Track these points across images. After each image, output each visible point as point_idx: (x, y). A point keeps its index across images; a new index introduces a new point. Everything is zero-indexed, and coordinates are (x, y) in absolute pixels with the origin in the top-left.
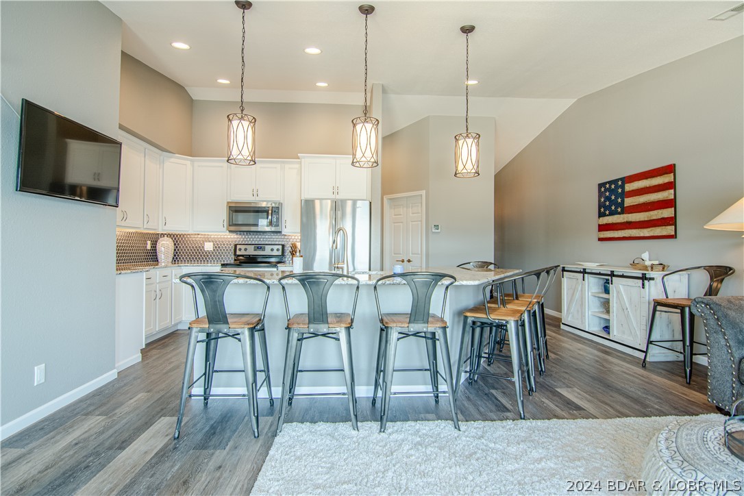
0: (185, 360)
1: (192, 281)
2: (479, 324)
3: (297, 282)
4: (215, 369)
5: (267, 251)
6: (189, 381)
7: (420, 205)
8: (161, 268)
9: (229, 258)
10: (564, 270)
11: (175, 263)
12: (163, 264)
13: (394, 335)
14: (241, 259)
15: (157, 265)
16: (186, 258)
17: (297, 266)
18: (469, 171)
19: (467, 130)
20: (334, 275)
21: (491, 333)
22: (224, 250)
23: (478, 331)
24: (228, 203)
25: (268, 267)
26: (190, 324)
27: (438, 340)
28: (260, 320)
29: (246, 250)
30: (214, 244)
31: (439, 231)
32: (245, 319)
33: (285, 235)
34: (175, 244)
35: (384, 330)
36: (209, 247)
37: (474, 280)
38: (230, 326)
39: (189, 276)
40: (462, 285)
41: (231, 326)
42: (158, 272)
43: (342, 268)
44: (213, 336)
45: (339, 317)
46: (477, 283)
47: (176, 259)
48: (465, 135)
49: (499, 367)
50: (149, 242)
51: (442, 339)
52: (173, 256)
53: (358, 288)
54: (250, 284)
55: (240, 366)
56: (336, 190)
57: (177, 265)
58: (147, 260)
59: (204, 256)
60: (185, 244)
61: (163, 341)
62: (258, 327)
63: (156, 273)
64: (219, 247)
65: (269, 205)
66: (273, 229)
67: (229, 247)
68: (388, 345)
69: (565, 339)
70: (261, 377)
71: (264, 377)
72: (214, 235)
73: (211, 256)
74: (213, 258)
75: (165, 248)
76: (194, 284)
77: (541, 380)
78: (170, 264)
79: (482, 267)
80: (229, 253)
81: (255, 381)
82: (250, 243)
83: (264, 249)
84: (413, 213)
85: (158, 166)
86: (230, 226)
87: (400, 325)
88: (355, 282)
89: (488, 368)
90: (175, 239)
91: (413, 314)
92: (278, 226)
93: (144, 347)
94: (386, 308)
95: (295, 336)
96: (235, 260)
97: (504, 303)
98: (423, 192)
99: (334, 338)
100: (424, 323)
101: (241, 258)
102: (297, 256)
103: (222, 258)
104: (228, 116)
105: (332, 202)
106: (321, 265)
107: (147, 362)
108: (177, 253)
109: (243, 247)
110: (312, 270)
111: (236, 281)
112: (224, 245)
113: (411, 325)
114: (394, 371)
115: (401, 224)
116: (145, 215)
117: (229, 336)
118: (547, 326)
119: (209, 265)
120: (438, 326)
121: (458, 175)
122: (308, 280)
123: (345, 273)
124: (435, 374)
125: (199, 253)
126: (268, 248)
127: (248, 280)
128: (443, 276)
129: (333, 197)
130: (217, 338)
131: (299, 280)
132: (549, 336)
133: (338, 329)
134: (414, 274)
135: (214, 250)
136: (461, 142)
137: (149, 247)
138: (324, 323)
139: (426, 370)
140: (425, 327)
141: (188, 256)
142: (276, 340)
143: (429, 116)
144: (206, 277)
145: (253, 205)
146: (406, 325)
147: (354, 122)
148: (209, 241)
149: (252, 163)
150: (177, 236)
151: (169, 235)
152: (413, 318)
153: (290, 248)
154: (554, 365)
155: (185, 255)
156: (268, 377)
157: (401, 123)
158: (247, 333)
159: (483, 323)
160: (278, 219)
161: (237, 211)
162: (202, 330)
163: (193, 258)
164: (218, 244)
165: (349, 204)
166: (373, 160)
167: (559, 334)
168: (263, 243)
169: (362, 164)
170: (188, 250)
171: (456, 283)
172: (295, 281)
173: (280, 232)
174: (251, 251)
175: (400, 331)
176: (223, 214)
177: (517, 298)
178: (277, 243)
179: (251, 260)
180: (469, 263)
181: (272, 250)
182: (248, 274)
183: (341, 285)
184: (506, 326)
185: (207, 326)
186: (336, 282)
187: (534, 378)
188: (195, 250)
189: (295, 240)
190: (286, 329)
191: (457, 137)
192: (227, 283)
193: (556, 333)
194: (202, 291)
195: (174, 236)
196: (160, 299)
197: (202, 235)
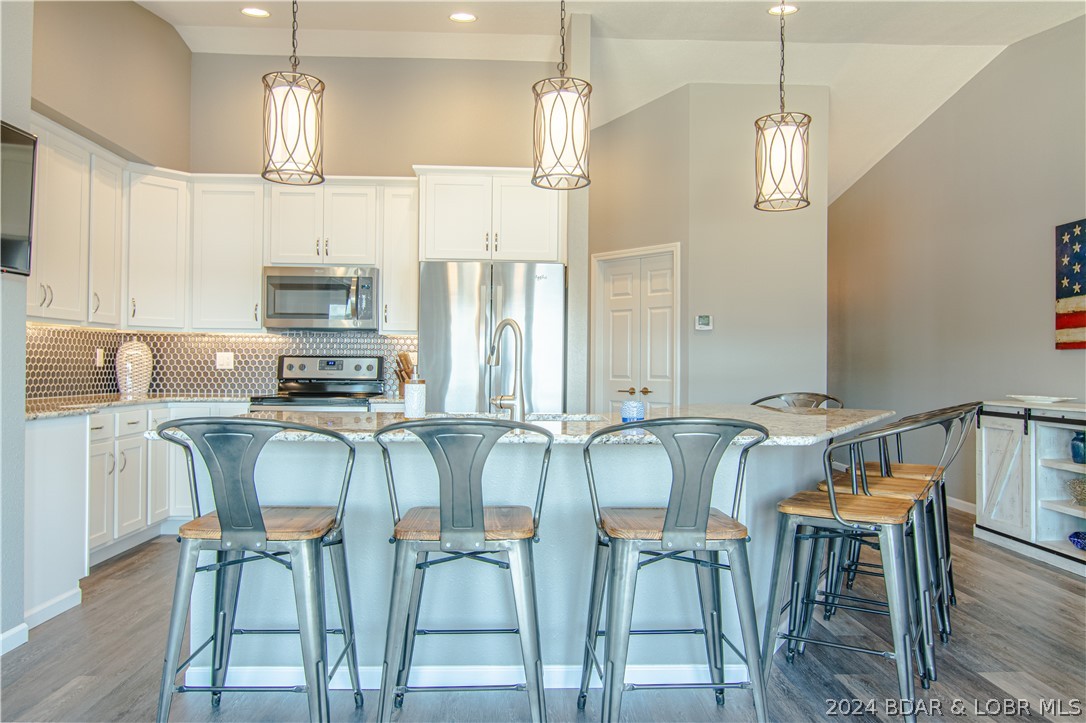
0: (171, 604)
1: (186, 436)
2: (809, 531)
3: (414, 437)
4: (235, 628)
5: (348, 370)
6: (179, 654)
7: (669, 272)
8: (125, 405)
9: (267, 386)
10: (981, 412)
11: (154, 396)
12: (130, 398)
13: (630, 558)
14: (294, 388)
15: (118, 399)
16: (178, 386)
17: (414, 402)
18: (788, 196)
19: (782, 106)
20: (497, 424)
21: (831, 547)
22: (257, 368)
23: (806, 546)
24: (265, 269)
25: (348, 404)
26: (181, 530)
27: (728, 567)
28: (334, 521)
29: (302, 367)
30: (236, 357)
31: (710, 327)
32: (300, 520)
33: (385, 337)
34: (154, 356)
35: (606, 543)
36: (225, 361)
37: (803, 434)
38: (268, 535)
39: (178, 426)
40: (779, 447)
41: (272, 535)
42: (118, 415)
43: (511, 407)
44: (231, 558)
45: (506, 515)
46: (810, 440)
47: (157, 386)
48: (778, 118)
49: (848, 623)
50: (100, 352)
51: (737, 567)
52: (150, 380)
53: (548, 451)
54: (313, 442)
55: (290, 618)
56: (492, 241)
57: (157, 399)
58: (95, 389)
59: (216, 380)
60: (175, 356)
61: (129, 561)
62: (330, 538)
63: (115, 417)
64: (247, 363)
65: (351, 273)
66: (360, 324)
67: (267, 363)
68: (617, 578)
69: (986, 560)
70: (336, 643)
71: (343, 647)
72: (235, 337)
73: (229, 380)
74: (233, 386)
75: (134, 362)
76: (191, 443)
77: (944, 651)
78: (144, 398)
79: (806, 404)
80: (267, 374)
81: (323, 656)
82: (311, 353)
83: (340, 367)
84: (653, 291)
85: (119, 191)
86: (269, 317)
87: (642, 534)
88: (544, 439)
89: (826, 624)
90: (155, 345)
91: (673, 511)
92: (370, 317)
93: (87, 574)
94: (609, 496)
95: (412, 557)
96: (280, 389)
97: (864, 484)
98: (676, 247)
99: (496, 563)
100: (697, 530)
101: (293, 384)
102: (414, 382)
103: (253, 386)
104: (264, 78)
105: (484, 266)
106: (461, 400)
107: (93, 606)
108: (158, 374)
109: (296, 362)
110: (442, 411)
111: (281, 435)
112: (257, 357)
113: (669, 535)
114: (632, 632)
115: (628, 314)
117: (267, 555)
118: (952, 535)
119: (226, 399)
120: (729, 537)
121: (761, 206)
122: (438, 434)
123: (518, 418)
124: (716, 641)
125: (206, 374)
126: (349, 364)
127: (308, 434)
128: (740, 427)
129: (486, 256)
130: (240, 561)
131: (421, 436)
132: (954, 555)
133: (506, 544)
134: (672, 421)
135: (236, 368)
136: (769, 133)
137: (100, 362)
138: (475, 531)
139: (696, 632)
140: (698, 540)
141: (182, 380)
142: (368, 566)
143: (688, 85)
144: (216, 427)
145: (317, 273)
146: (658, 535)
147: (538, 88)
148: (227, 350)
149: (316, 179)
150: (159, 338)
151: (142, 337)
152: (672, 519)
153: (395, 365)
154: (969, 619)
155: (175, 380)
156: (351, 646)
157: (631, 99)
158: (305, 551)
159: (817, 529)
160: (369, 303)
161: (283, 287)
162: (206, 545)
163: (192, 386)
164: (243, 357)
165: (519, 271)
166: (578, 172)
167: (972, 550)
168: (338, 353)
169: (553, 180)
170: (182, 368)
171: (767, 442)
172: (410, 436)
173: (375, 331)
174: (313, 371)
175: (642, 549)
176: (255, 293)
177: (889, 474)
178: (368, 353)
179: (314, 390)
180: (779, 396)
181: (358, 368)
182: (307, 422)
183: (511, 444)
184: (877, 535)
185: (218, 535)
186: (503, 439)
187: (933, 649)
188: (195, 368)
189: (405, 347)
190: (391, 541)
191: (761, 123)
192: (260, 441)
193: (967, 547)
194: (208, 459)
195: (152, 338)
196: (122, 471)
197: (211, 336)
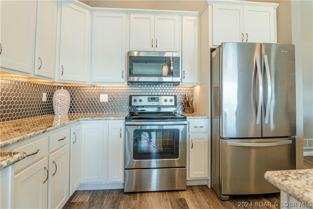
5: (161, 102)
8: (56, 128)
9: (123, 109)
16: (82, 110)
29: (141, 101)
30: (109, 96)
34: (71, 96)
36: (104, 98)
47: (72, 110)
50: (45, 95)
52: (69, 107)
56: (245, 37)
59: (100, 107)
64: (114, 99)
65: (170, 55)
66: (173, 79)
67: (123, 99)
72: (108, 87)
73: (106, 107)
74: (107, 109)
75: (62, 100)
80: (123, 104)
82: (144, 94)
83: (157, 100)
86: (129, 76)
90: (72, 91)
92: (179, 76)
103: (117, 109)
108: (73, 104)
109: (138, 98)
116: (37, 58)
125: (95, 104)
126: (162, 99)
135: (109, 101)
137: (44, 99)
141: (84, 107)
148: (105, 93)
150: (73, 88)
151: (66, 88)
155: (81, 107)
163: (89, 109)
164: (112, 96)
165: (274, 48)
174: (145, 102)
176: (123, 66)
181: (165, 101)
188: (90, 102)
195: (70, 88)
196: (53, 175)
197: (98, 87)
